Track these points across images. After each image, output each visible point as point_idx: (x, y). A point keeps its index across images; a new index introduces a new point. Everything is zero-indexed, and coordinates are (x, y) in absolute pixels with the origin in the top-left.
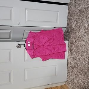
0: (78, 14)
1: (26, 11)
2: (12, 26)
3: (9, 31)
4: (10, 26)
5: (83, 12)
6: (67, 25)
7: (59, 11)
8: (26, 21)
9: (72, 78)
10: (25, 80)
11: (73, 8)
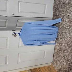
0: (62, 6)
1: (19, 3)
2: (7, 16)
3: (5, 20)
4: (6, 16)
5: (66, 5)
6: (53, 15)
7: (46, 4)
8: (19, 12)
9: (57, 59)
10: (18, 62)
11: (58, 1)
